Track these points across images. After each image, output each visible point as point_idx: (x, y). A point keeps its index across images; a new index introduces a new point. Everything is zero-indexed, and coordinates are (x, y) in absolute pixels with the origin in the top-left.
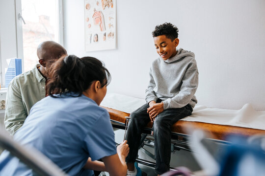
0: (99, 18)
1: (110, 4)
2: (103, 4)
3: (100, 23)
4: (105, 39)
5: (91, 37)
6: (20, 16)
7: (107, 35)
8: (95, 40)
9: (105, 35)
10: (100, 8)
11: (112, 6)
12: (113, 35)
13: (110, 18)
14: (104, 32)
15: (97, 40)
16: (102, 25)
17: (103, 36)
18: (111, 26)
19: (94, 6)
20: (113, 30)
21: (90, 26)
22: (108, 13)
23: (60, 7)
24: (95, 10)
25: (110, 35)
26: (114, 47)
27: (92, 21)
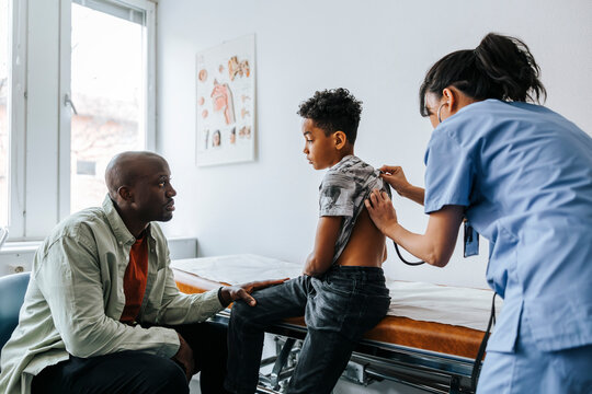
0: (223, 98)
1: (244, 70)
2: (231, 70)
3: (224, 108)
4: (234, 140)
5: (207, 136)
6: (67, 100)
7: (237, 132)
8: (216, 143)
9: (234, 132)
10: (224, 78)
11: (248, 74)
12: (249, 132)
13: (245, 98)
14: (231, 127)
15: (219, 143)
16: (230, 112)
17: (230, 133)
18: (244, 113)
19: (213, 74)
20: (249, 122)
21: (206, 114)
22: (241, 87)
23: (149, 76)
24: (216, 82)
25: (243, 132)
26: (251, 157)
27: (210, 104)
